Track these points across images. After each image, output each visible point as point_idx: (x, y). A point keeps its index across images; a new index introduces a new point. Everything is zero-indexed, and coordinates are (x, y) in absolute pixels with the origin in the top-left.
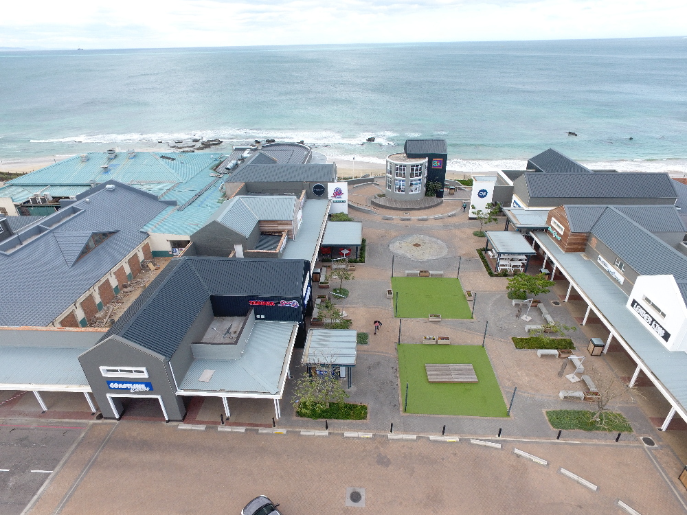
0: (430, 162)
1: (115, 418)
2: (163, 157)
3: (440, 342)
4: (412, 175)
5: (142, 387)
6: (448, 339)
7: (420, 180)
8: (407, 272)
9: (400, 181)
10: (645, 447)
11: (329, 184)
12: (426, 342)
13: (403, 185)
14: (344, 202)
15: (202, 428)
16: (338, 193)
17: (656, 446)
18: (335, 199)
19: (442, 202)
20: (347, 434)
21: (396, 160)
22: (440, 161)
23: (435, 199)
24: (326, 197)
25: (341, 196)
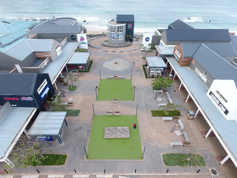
0: (127, 26)
2: (3, 22)
3: (115, 114)
4: (118, 31)
6: (119, 112)
7: (122, 34)
8: (108, 76)
9: (113, 34)
10: (212, 176)
11: (77, 35)
12: (108, 114)
13: (115, 36)
14: (85, 43)
16: (82, 39)
17: (217, 175)
18: (81, 42)
19: (132, 44)
20: (49, 176)
21: (112, 24)
22: (131, 25)
23: (129, 43)
24: (77, 41)
25: (84, 40)
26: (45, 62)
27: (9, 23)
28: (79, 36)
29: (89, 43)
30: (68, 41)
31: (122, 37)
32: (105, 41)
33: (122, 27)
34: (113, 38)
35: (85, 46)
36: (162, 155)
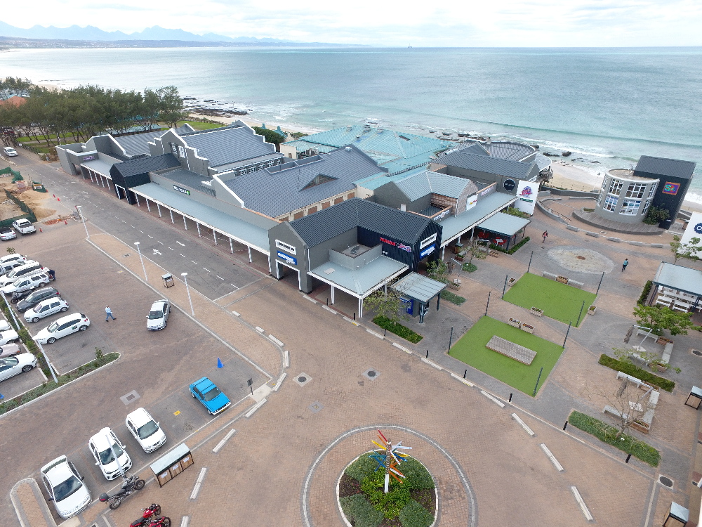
0: (661, 186)
1: (276, 278)
2: (401, 136)
3: (524, 328)
4: (628, 194)
5: (291, 260)
6: (532, 328)
7: (639, 202)
8: (545, 272)
9: (612, 197)
11: (521, 181)
12: (512, 324)
13: (613, 203)
14: (531, 201)
15: (315, 302)
16: (527, 191)
18: (522, 197)
20: (395, 344)
21: (617, 175)
22: (676, 186)
24: (515, 194)
25: (530, 196)
26: (443, 213)
27: (408, 140)
28: (522, 185)
29: (538, 202)
30: (498, 189)
31: (634, 210)
32: (585, 210)
33: (643, 185)
34: (609, 206)
35: (529, 208)
36: (572, 410)
